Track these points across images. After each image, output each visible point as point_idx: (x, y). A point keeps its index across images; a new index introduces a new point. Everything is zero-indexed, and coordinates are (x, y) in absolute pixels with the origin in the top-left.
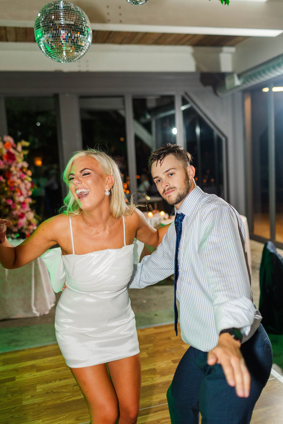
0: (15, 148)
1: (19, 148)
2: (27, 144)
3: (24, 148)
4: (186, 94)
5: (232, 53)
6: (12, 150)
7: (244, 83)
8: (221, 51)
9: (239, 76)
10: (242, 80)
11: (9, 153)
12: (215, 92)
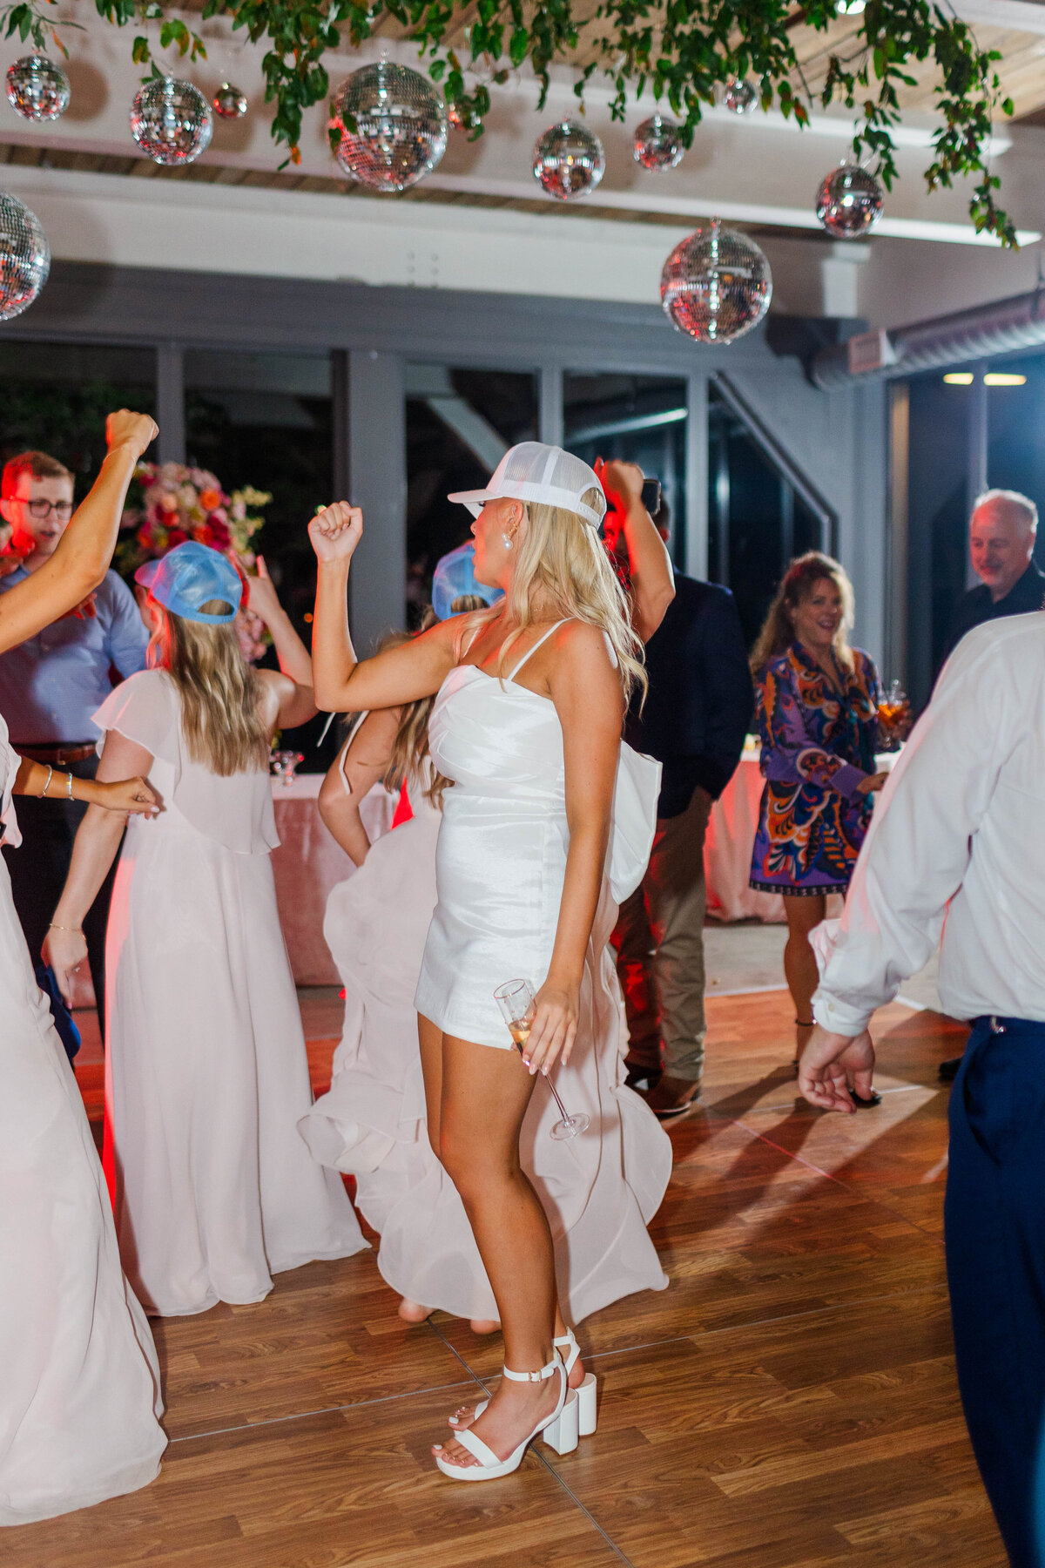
0: (228, 509)
1: (239, 511)
2: (262, 498)
3: (251, 511)
4: (721, 374)
5: (858, 263)
6: (221, 515)
7: (906, 358)
8: (829, 254)
9: (894, 337)
10: (901, 350)
11: (212, 522)
12: (809, 378)
